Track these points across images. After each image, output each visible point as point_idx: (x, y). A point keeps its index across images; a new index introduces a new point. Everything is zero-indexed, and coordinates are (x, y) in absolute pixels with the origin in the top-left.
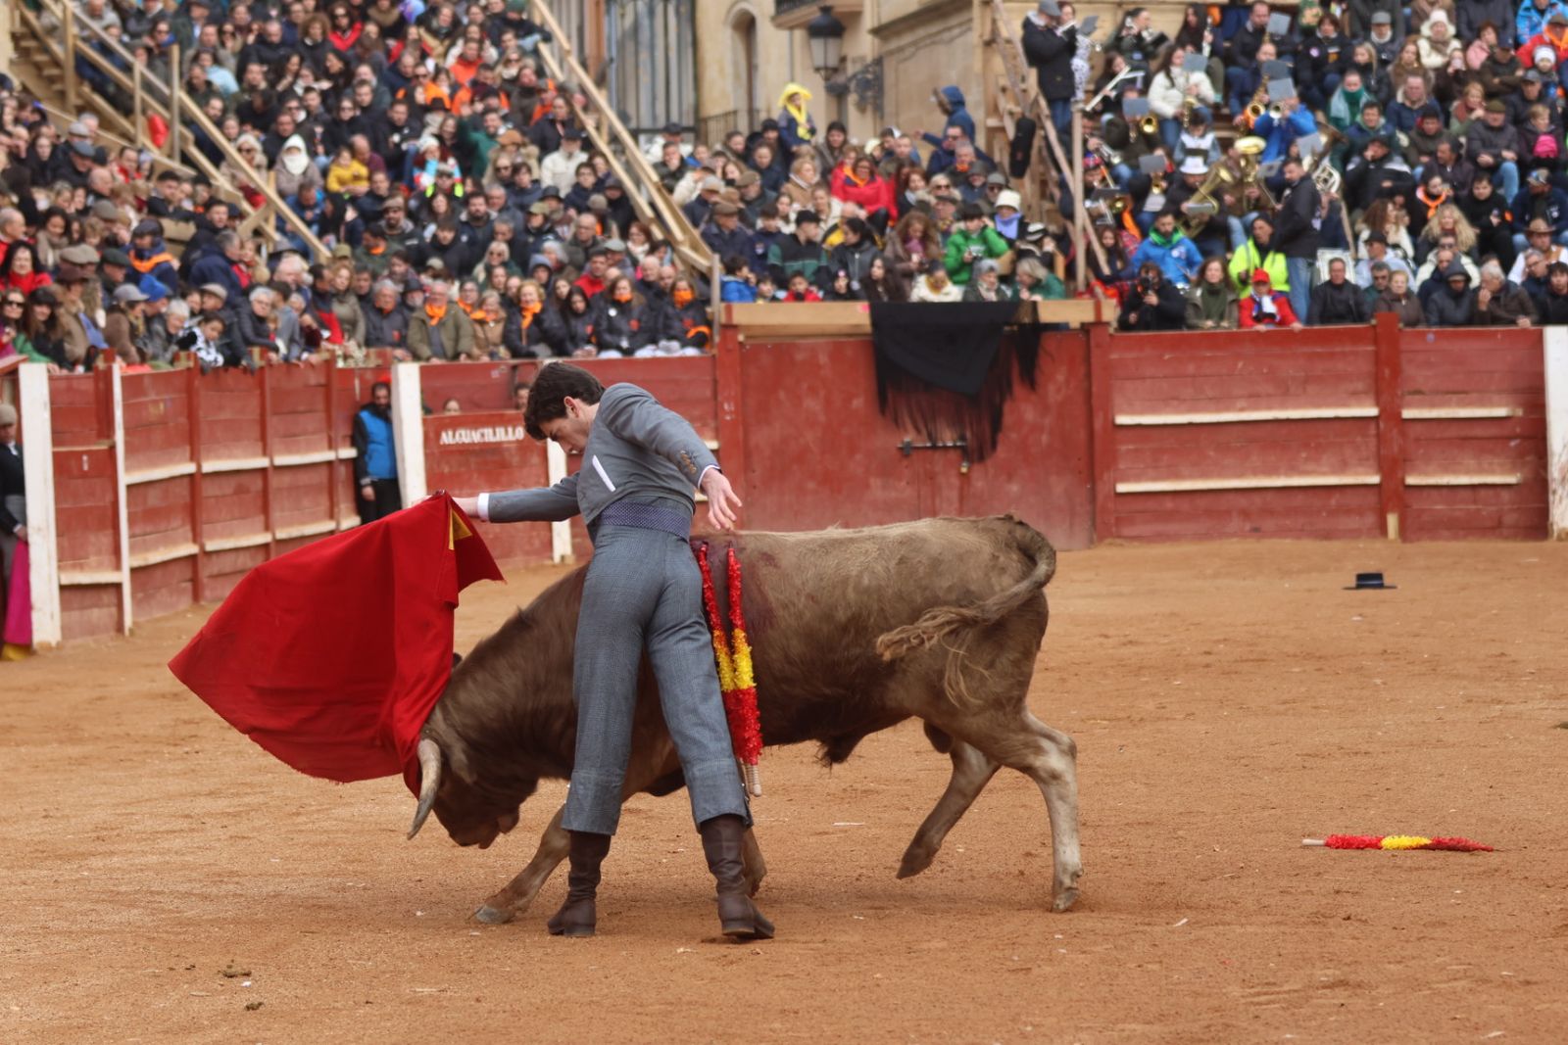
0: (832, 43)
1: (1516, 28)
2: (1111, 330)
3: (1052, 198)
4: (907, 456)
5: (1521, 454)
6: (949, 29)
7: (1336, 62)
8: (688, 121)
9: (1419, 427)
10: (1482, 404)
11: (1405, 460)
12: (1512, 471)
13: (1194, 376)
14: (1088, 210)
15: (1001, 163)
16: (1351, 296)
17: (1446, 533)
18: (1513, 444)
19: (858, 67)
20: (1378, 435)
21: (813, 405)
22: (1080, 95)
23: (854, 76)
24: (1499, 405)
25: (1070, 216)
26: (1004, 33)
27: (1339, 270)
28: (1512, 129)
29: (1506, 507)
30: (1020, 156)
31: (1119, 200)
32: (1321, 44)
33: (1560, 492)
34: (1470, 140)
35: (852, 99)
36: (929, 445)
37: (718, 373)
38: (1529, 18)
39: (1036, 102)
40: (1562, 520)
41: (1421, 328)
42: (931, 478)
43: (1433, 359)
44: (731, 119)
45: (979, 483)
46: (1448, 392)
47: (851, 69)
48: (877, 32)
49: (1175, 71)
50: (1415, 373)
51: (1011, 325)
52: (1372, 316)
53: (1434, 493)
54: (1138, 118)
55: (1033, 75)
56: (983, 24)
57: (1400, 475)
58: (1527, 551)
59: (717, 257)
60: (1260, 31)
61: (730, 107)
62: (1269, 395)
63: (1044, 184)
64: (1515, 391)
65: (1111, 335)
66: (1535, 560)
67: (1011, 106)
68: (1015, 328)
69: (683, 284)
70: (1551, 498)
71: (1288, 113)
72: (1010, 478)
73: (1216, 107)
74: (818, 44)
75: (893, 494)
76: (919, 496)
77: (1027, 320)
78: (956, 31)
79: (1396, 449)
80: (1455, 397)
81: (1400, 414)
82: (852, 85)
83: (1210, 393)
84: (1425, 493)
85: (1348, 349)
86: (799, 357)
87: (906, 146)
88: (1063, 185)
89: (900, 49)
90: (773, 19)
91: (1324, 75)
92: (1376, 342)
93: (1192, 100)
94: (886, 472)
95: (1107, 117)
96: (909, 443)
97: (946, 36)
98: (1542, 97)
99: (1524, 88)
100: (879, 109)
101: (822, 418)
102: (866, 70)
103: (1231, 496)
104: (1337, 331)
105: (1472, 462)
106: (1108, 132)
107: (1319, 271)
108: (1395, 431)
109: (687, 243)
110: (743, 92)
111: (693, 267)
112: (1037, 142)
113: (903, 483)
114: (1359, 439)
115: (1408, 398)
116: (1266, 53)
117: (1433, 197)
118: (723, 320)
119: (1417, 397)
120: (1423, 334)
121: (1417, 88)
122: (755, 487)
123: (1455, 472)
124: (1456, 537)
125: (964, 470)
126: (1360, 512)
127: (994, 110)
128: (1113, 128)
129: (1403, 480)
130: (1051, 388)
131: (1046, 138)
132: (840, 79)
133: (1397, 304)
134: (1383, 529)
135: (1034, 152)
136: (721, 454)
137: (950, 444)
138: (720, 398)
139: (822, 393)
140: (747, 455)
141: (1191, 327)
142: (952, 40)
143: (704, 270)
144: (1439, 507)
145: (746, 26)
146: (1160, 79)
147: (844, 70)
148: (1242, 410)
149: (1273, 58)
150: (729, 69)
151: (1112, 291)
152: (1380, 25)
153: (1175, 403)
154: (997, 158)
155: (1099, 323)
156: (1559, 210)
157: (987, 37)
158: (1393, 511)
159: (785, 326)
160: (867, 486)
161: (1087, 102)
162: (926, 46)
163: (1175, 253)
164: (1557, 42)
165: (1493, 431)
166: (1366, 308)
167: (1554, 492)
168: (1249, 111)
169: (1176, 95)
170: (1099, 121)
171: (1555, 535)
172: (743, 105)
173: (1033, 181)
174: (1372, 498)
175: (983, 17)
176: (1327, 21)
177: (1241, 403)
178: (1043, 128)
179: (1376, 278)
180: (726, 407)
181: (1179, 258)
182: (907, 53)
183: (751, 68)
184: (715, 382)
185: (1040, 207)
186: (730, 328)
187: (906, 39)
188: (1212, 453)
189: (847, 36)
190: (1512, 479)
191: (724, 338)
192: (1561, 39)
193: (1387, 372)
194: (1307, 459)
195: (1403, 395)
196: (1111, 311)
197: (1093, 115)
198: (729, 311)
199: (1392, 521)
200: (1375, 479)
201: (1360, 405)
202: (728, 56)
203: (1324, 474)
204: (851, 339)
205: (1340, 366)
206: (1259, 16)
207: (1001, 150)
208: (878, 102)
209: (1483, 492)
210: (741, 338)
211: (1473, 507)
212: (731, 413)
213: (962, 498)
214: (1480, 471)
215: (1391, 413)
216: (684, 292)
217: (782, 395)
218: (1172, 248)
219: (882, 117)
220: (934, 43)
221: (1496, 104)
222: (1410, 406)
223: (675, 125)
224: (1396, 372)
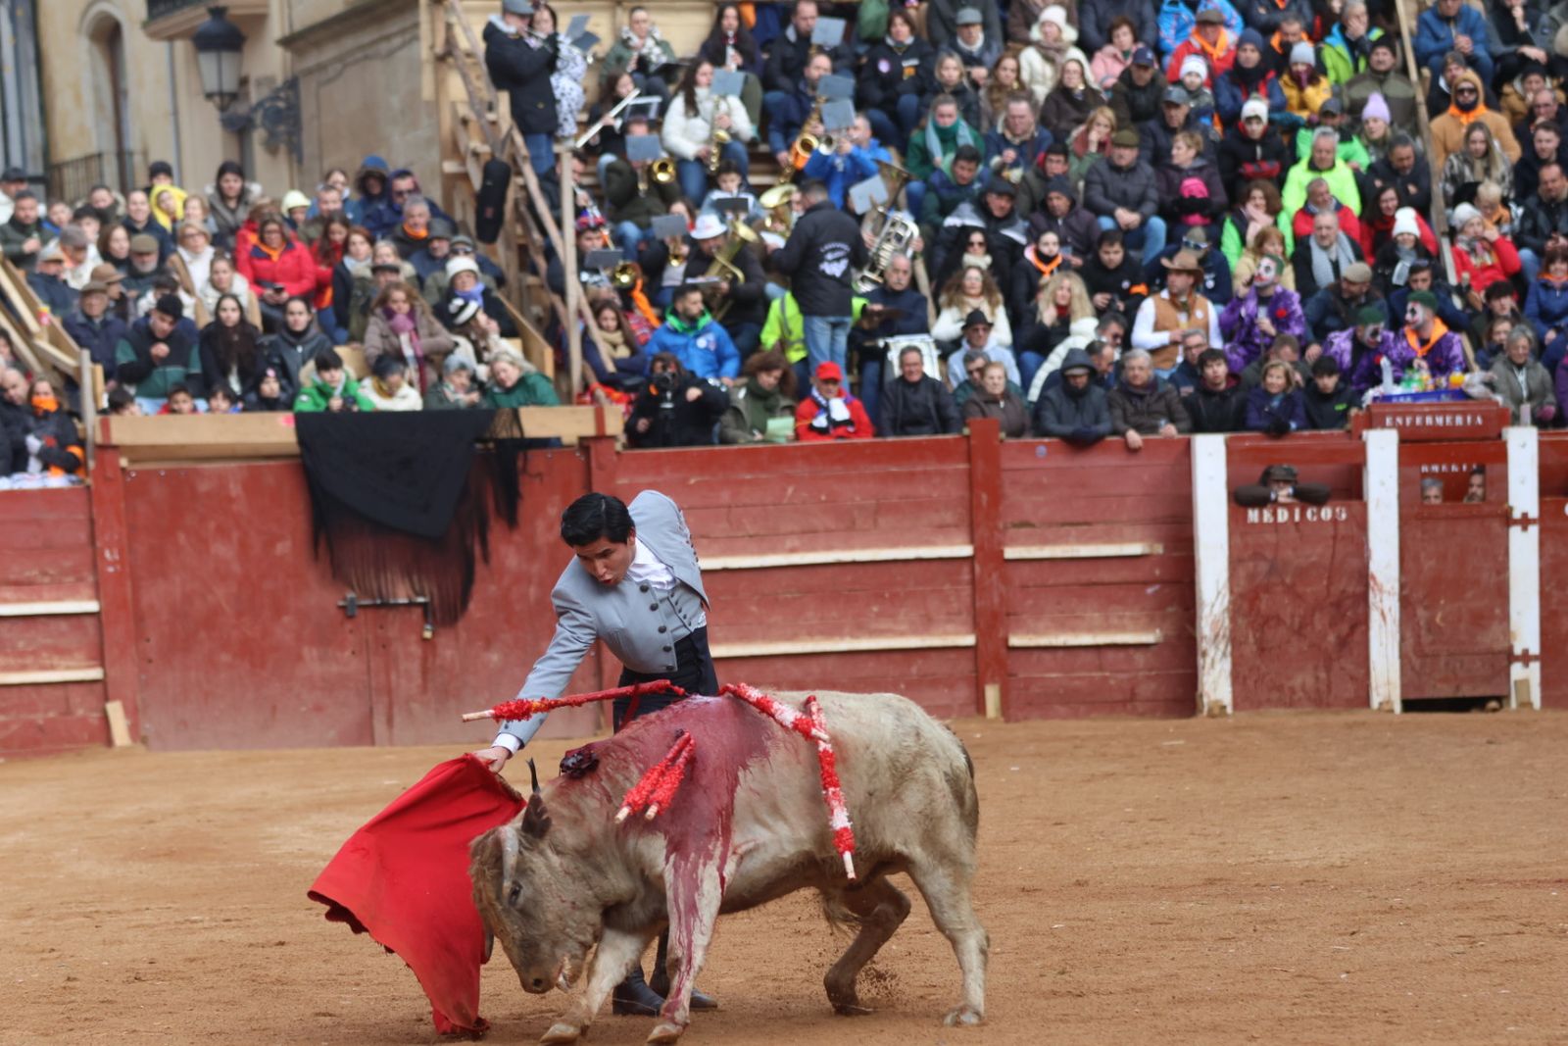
0: (227, 58)
1: (1158, 29)
2: (618, 447)
3: (535, 271)
4: (351, 617)
5: (1161, 606)
6: (387, 38)
7: (912, 78)
8: (35, 168)
9: (1026, 569)
10: (1109, 539)
11: (1008, 615)
12: (1147, 628)
13: (729, 507)
14: (584, 284)
15: (464, 223)
16: (930, 396)
17: (1062, 709)
18: (1150, 590)
19: (265, 92)
20: (973, 582)
21: (224, 550)
22: (569, 128)
23: (260, 104)
24: (1132, 540)
25: (561, 290)
26: (463, 43)
27: (915, 364)
28: (1148, 169)
29: (1141, 674)
30: (489, 212)
31: (623, 270)
32: (891, 54)
33: (1211, 652)
34: (1088, 184)
35: (258, 136)
36: (379, 602)
37: (95, 510)
38: (1178, 15)
39: (509, 136)
40: (1215, 690)
41: (1028, 439)
42: (384, 646)
43: (1045, 480)
44: (94, 164)
45: (447, 652)
46: (1064, 524)
47: (255, 95)
48: (287, 42)
49: (701, 92)
50: (1019, 500)
51: (484, 441)
52: (964, 422)
53: (1047, 656)
54: (649, 161)
55: (504, 99)
56: (433, 31)
57: (1001, 634)
58: (1172, 731)
59: (86, 354)
60: (805, 38)
61: (93, 149)
62: (828, 531)
63: (523, 250)
64: (1155, 521)
65: (618, 453)
66: (1181, 742)
67: (476, 144)
68: (491, 445)
69: (43, 386)
70: (1200, 661)
71: (848, 147)
72: (488, 644)
73: (752, 144)
74: (208, 62)
75: (335, 668)
76: (369, 667)
77: (503, 434)
78: (397, 41)
79: (996, 600)
80: (1073, 530)
81: (1002, 552)
82: (258, 117)
83: (751, 529)
84: (1035, 655)
85: (932, 467)
86: (203, 487)
87: (334, 202)
88: (550, 252)
89: (321, 67)
90: (145, 25)
91: (899, 95)
92: (969, 459)
93: (723, 134)
94: (325, 639)
95: (608, 159)
96: (352, 601)
97: (384, 47)
98: (1190, 122)
99: (1166, 111)
100: (295, 151)
101: (236, 568)
102: (275, 97)
103: (779, 664)
104: (918, 444)
105: (1096, 615)
106: (608, 180)
107: (891, 363)
108: (995, 576)
109: (46, 336)
110: (108, 128)
111: (55, 368)
112: (512, 194)
113: (348, 653)
114: (947, 587)
115: (1012, 532)
116: (818, 68)
117: (1047, 259)
118: (99, 439)
119: (1023, 530)
120: (1033, 447)
121: (1022, 117)
122: (150, 661)
123: (1074, 630)
124: (1076, 716)
125: (428, 634)
126: (950, 683)
127: (454, 150)
128: (614, 176)
129: (1006, 640)
130: (540, 525)
131: (525, 188)
132: (241, 109)
133: (993, 407)
134: (980, 706)
135: (509, 207)
136: (103, 618)
137: (403, 600)
138: (99, 544)
139: (235, 535)
140: (139, 618)
141: (724, 441)
142: (391, 53)
143: (70, 372)
144: (1054, 675)
145: (108, 36)
146: (678, 104)
147: (247, 95)
148: (793, 550)
149: (829, 74)
150: (88, 97)
151: (616, 395)
152: (968, 25)
153: (705, 541)
154: (458, 216)
155: (601, 437)
156: (1215, 279)
157: (439, 49)
158: (993, 682)
159: (183, 447)
160: (299, 658)
161: (577, 137)
162: (357, 62)
163: (702, 343)
164: (1209, 48)
165: (1124, 574)
166: (953, 412)
167: (1204, 654)
168: (797, 146)
169: (700, 127)
170: (595, 163)
171: (1206, 709)
172: (108, 146)
173: (508, 246)
174: (965, 666)
175: (433, 22)
176: (898, 20)
177: (789, 543)
178: (520, 173)
179: (970, 372)
180: (107, 554)
181: (707, 349)
182: (331, 71)
183: (118, 94)
184: (92, 522)
185: (520, 281)
186: (107, 448)
187: (330, 52)
188: (754, 609)
189: (247, 48)
190: (1148, 638)
191: (100, 463)
192: (1214, 44)
193: (984, 497)
194: (879, 615)
195: (1006, 528)
196: (616, 419)
197: (588, 154)
198: (105, 427)
199: (992, 694)
200: (969, 640)
201: (951, 543)
202: (86, 78)
203: (902, 634)
204: (272, 463)
205: (922, 490)
206: (805, 19)
207: (463, 204)
208: (295, 139)
209: (1110, 655)
210: (124, 462)
211: (1097, 674)
212: (113, 563)
213: (425, 672)
214: (1107, 628)
215: (988, 555)
216: (47, 400)
217: (182, 538)
218: (697, 336)
219: (300, 161)
220: (366, 58)
221: (1129, 135)
222: (1014, 542)
223: (16, 170)
224: (996, 498)
